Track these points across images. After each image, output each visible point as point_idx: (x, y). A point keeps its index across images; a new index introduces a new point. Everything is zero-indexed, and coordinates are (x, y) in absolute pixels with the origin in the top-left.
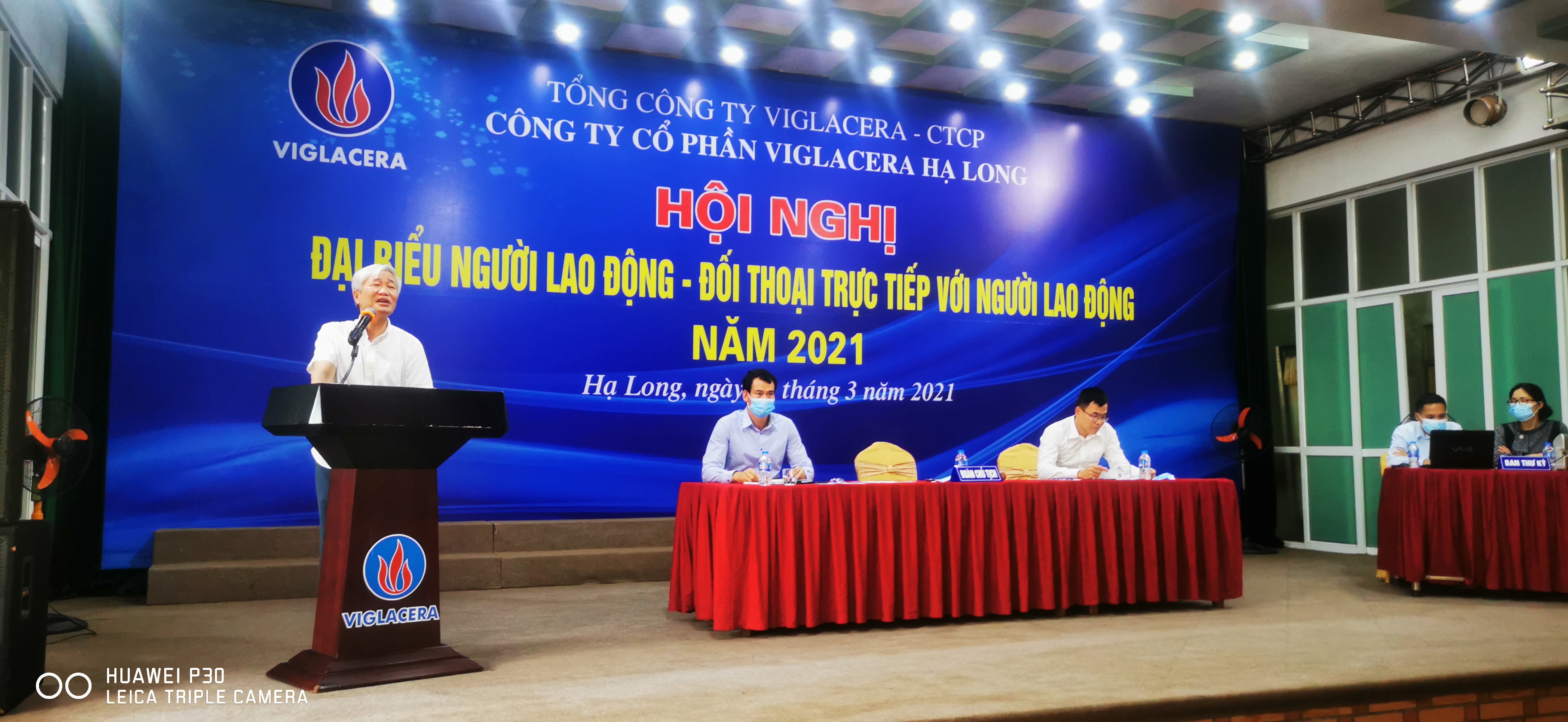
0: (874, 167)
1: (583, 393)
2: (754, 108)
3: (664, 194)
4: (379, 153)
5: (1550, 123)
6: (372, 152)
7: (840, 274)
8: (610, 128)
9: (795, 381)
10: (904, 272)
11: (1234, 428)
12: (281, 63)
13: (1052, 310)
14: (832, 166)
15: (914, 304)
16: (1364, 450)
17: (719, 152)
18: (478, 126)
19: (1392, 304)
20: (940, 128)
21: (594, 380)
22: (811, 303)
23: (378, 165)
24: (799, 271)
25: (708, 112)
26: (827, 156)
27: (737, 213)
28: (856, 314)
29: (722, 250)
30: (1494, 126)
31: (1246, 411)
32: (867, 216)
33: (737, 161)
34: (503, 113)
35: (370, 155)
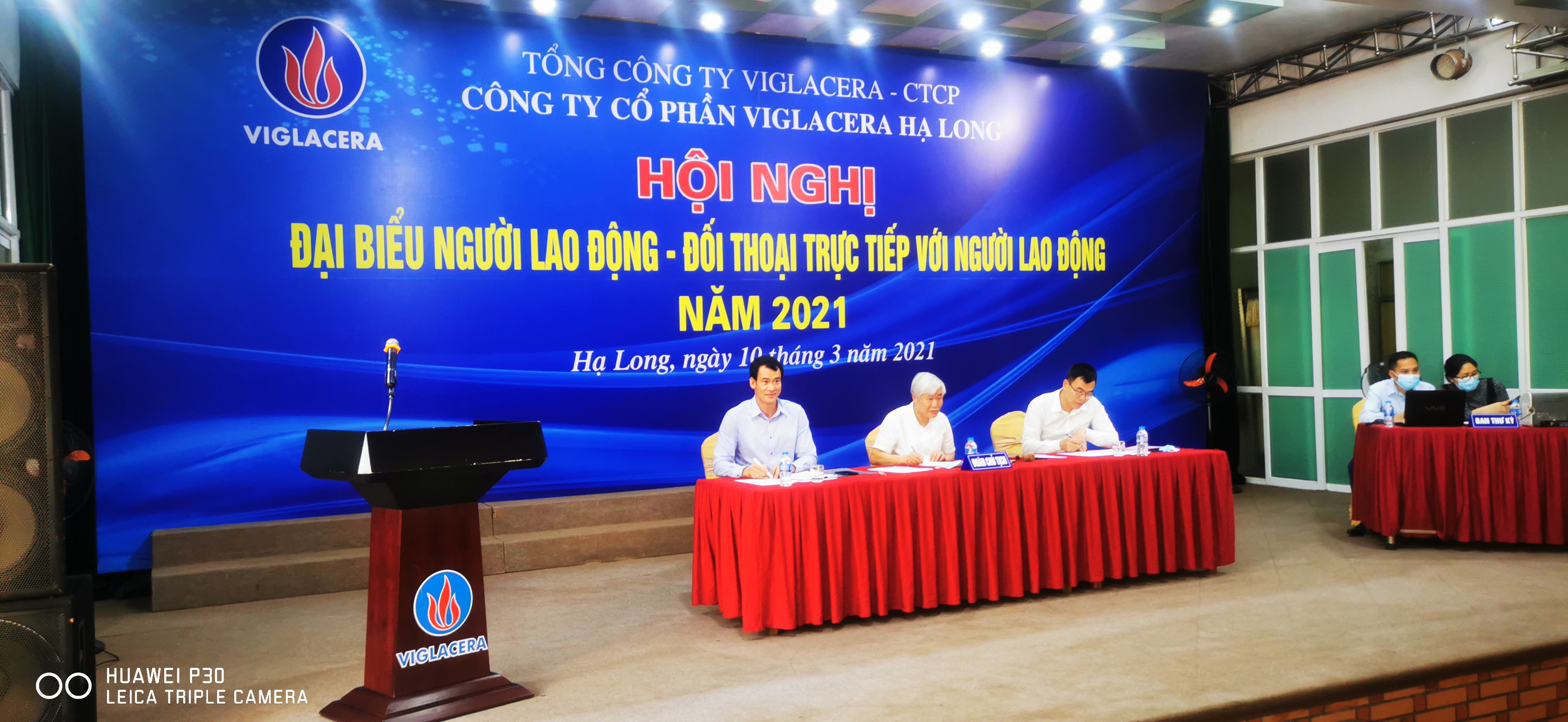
0: (852, 129)
1: (572, 371)
2: (732, 72)
3: (644, 164)
4: (354, 134)
5: (1515, 79)
6: (347, 133)
7: (822, 238)
8: (587, 99)
9: (781, 348)
10: (883, 233)
11: (1201, 373)
12: (246, 43)
13: (1027, 264)
14: (811, 129)
15: (895, 265)
16: (1325, 391)
17: (698, 119)
18: (454, 102)
19: (1354, 250)
20: (916, 85)
21: (584, 356)
22: (794, 268)
23: (354, 147)
24: (782, 237)
25: (686, 78)
26: (805, 118)
27: (718, 181)
28: (838, 277)
29: (705, 219)
30: (1459, 79)
31: (1213, 355)
32: (847, 178)
33: (717, 127)
34: (479, 87)
35: (345, 136)
